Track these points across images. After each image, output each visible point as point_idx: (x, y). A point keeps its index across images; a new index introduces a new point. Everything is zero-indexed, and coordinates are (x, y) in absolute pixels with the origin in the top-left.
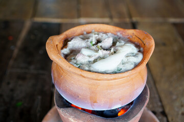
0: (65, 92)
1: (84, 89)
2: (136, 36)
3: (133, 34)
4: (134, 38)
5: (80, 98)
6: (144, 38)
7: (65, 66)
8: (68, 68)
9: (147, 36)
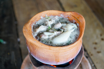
0: (39, 58)
1: (51, 56)
2: (72, 16)
3: (71, 14)
4: (72, 17)
5: (49, 61)
6: (78, 18)
7: (39, 45)
8: (41, 46)
9: (80, 16)
